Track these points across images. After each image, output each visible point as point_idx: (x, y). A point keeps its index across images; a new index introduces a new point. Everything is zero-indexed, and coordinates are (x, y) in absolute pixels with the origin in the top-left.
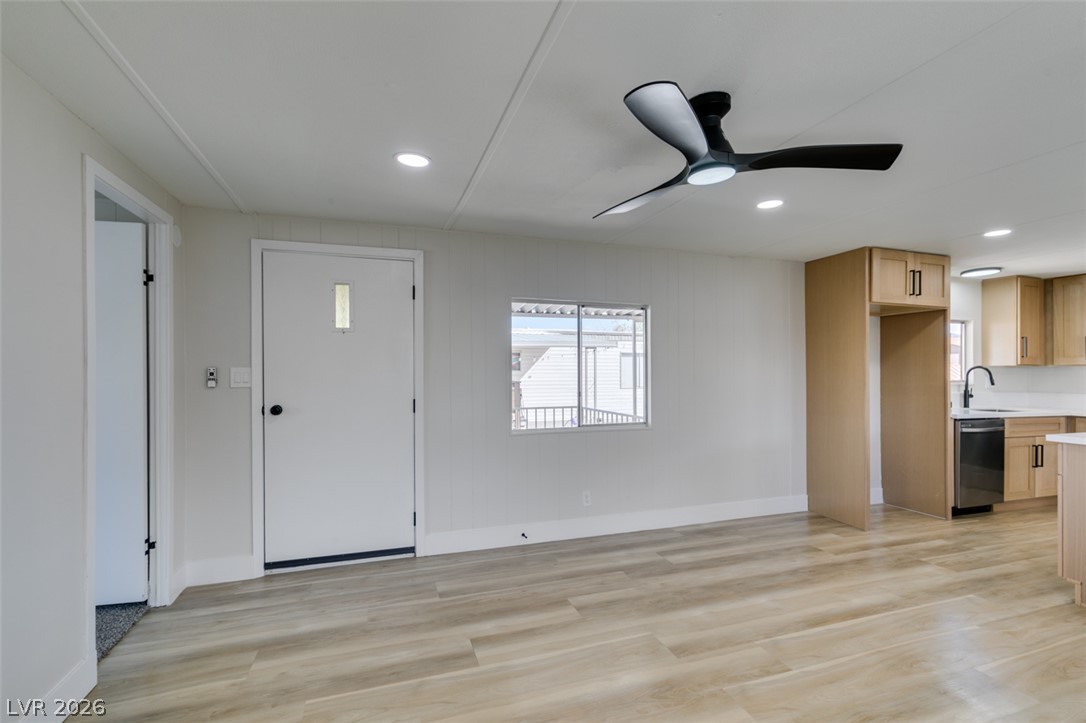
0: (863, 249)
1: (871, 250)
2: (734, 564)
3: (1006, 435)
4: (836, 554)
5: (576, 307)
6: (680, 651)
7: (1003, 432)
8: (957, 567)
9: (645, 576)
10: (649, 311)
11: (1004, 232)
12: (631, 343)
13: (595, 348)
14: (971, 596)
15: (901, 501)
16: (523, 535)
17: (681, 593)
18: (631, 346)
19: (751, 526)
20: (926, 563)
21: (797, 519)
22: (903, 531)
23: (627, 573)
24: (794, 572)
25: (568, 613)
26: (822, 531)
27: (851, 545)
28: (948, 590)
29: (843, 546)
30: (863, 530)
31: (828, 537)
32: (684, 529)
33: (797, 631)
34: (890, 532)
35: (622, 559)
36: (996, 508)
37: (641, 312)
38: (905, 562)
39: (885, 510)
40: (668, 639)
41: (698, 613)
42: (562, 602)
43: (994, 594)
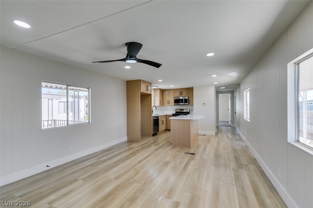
0: (139, 80)
1: (140, 80)
2: (118, 156)
3: (159, 119)
4: (137, 148)
5: (66, 86)
6: (117, 178)
7: (158, 119)
8: (157, 145)
9: (97, 165)
10: (90, 90)
11: (161, 81)
12: (66, 98)
13: (52, 99)
14: (161, 149)
15: (144, 135)
16: (47, 166)
17: (109, 166)
18: (66, 99)
19: (117, 146)
20: (152, 146)
21: (125, 143)
22: (146, 141)
23: (91, 166)
24: (131, 154)
25: (80, 182)
26: (132, 144)
27: (139, 145)
28: (157, 149)
29: (137, 146)
30: (139, 142)
31: (134, 145)
32: (100, 151)
33: (138, 165)
34: (144, 141)
35: (87, 163)
36: (158, 133)
37: (87, 89)
38: (149, 146)
39: (141, 137)
40: (112, 177)
41: (116, 169)
42: (76, 180)
43: (163, 148)
